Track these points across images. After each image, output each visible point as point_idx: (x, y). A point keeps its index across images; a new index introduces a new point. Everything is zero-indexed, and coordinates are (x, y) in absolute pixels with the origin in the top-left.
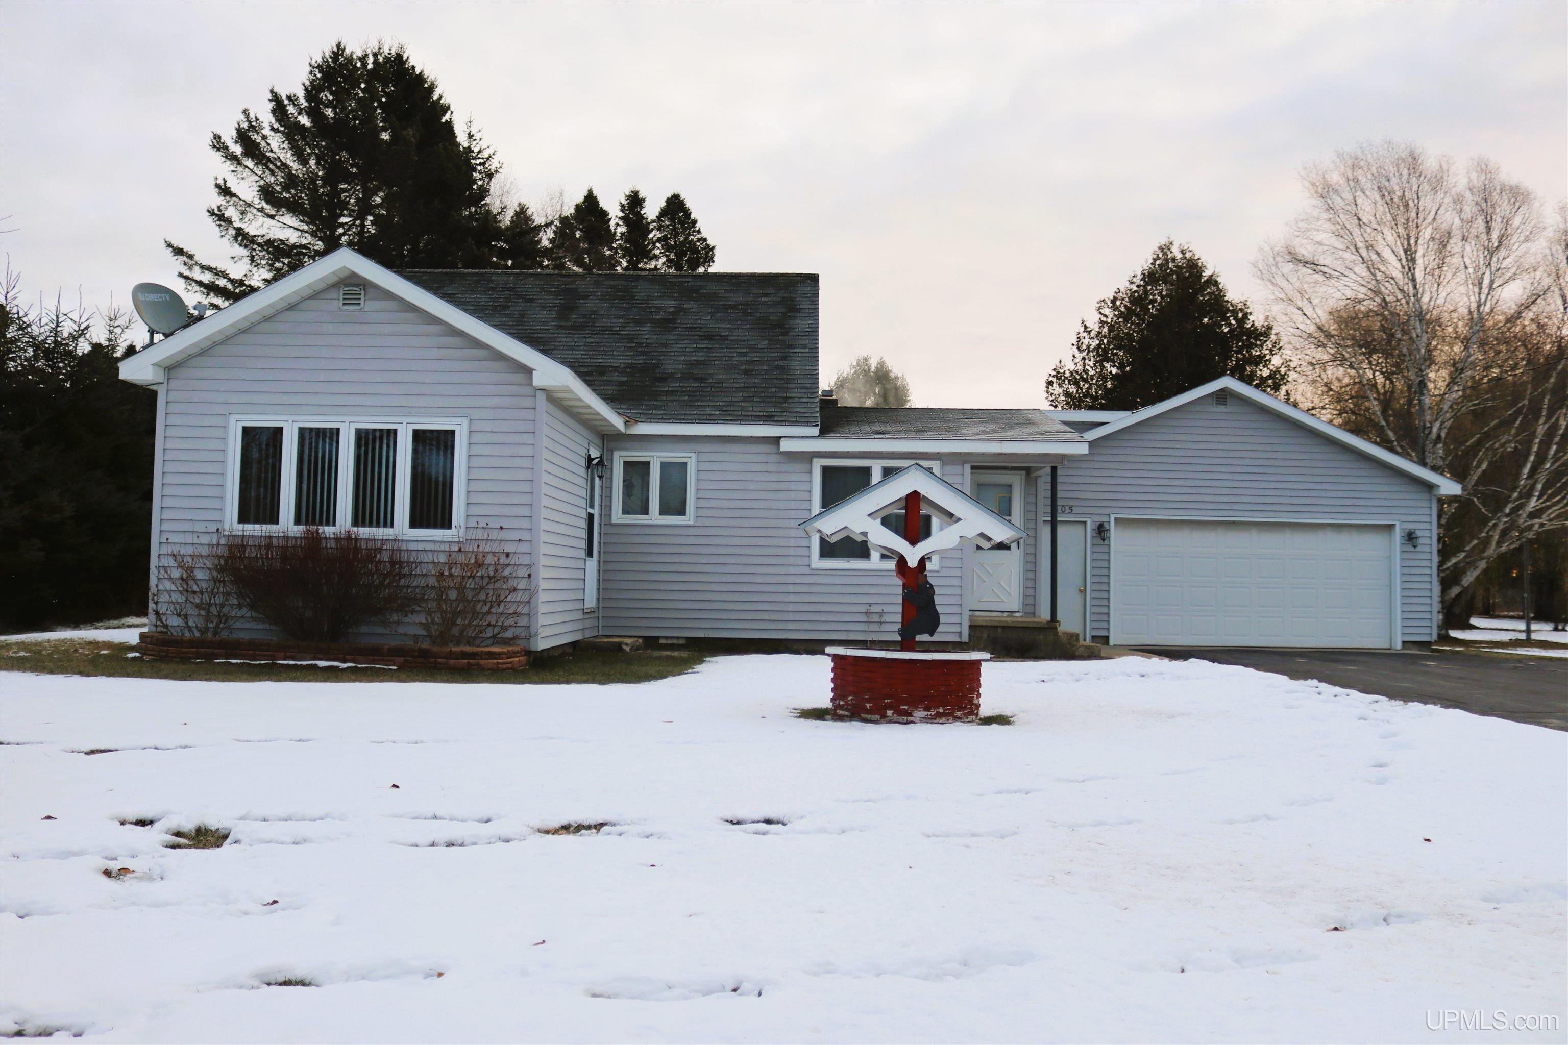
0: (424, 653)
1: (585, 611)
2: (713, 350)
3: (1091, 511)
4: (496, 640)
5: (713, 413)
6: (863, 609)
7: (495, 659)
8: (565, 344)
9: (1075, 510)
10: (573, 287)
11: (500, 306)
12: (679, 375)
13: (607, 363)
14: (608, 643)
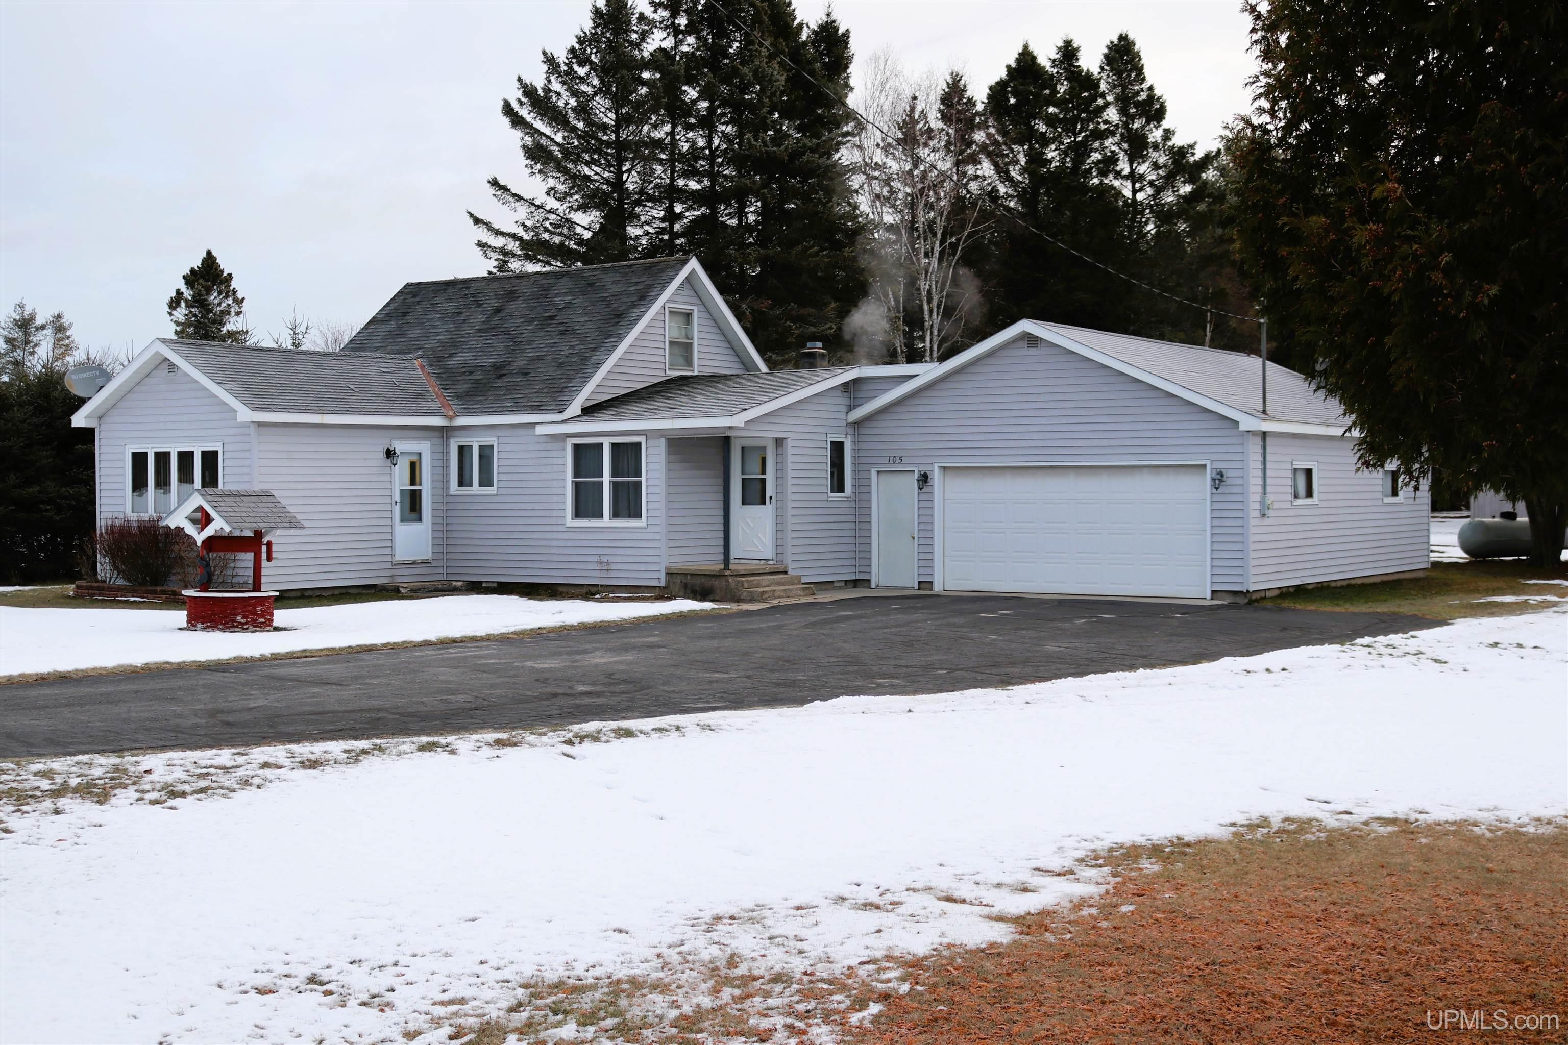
1: (396, 562)
3: (920, 460)
6: (596, 559)
8: (470, 346)
9: (904, 460)
10: (517, 288)
11: (458, 312)
12: (515, 372)
13: (481, 363)
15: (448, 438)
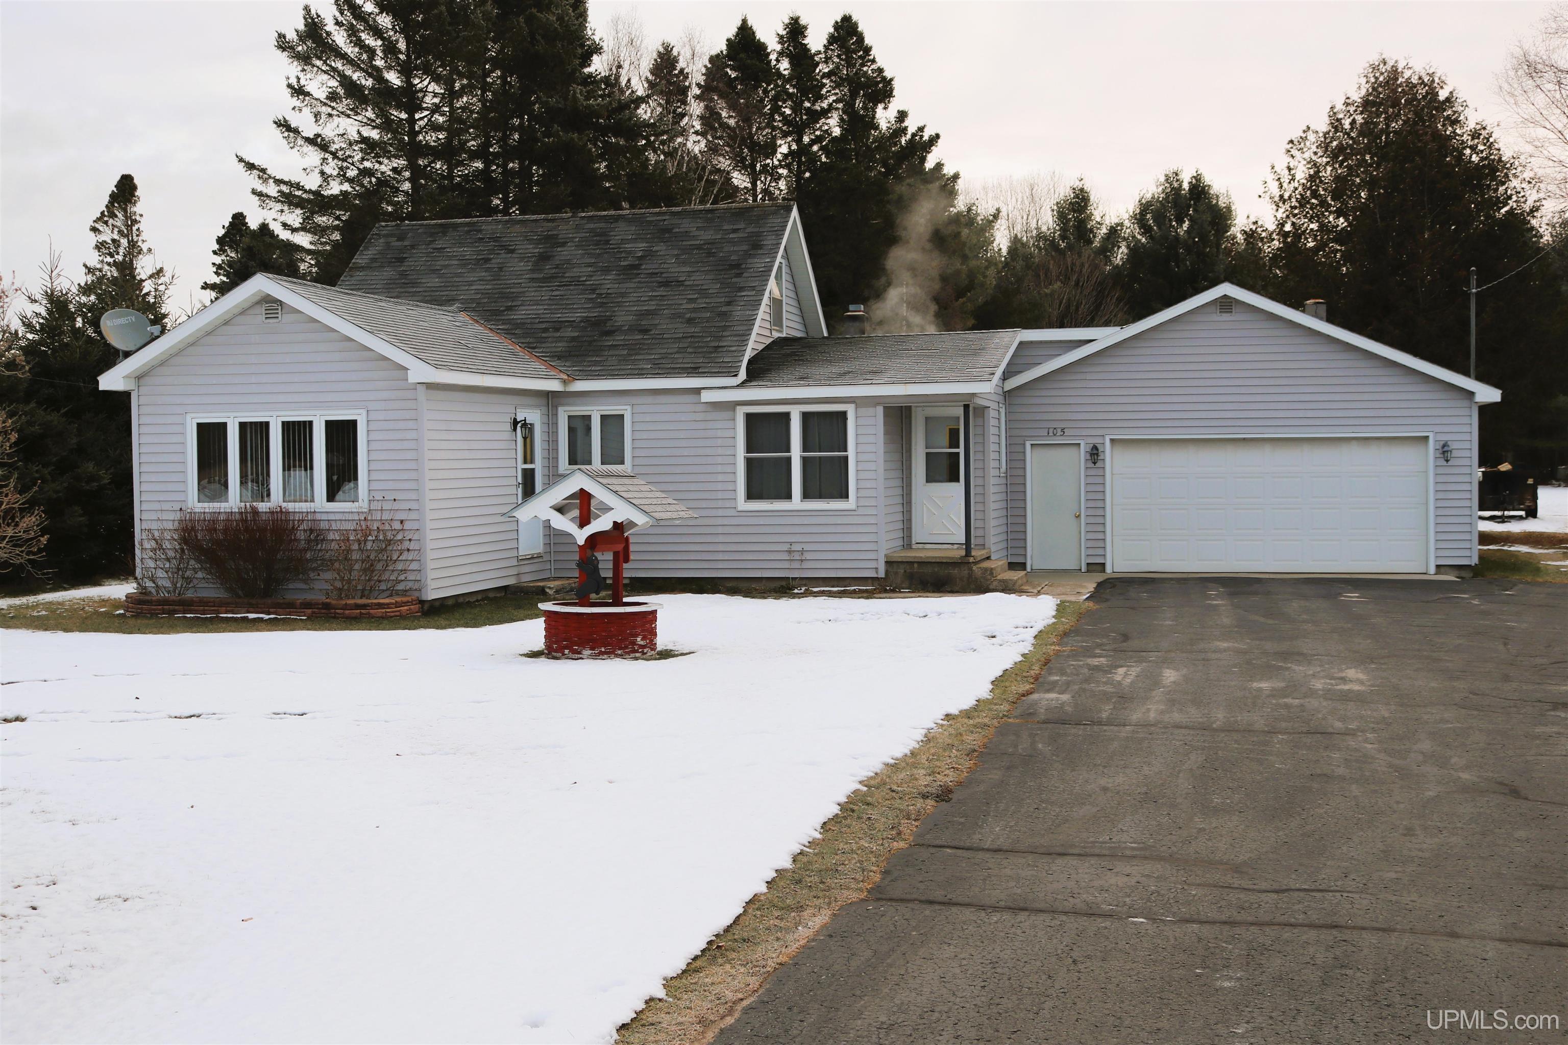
0: (327, 606)
1: (520, 558)
2: (665, 298)
3: (1084, 432)
4: (392, 593)
5: (645, 366)
6: (786, 547)
7: (384, 608)
8: (531, 298)
9: (1067, 432)
10: (555, 233)
11: (483, 259)
12: (626, 328)
13: (566, 317)
14: (534, 587)
15: (556, 407)
